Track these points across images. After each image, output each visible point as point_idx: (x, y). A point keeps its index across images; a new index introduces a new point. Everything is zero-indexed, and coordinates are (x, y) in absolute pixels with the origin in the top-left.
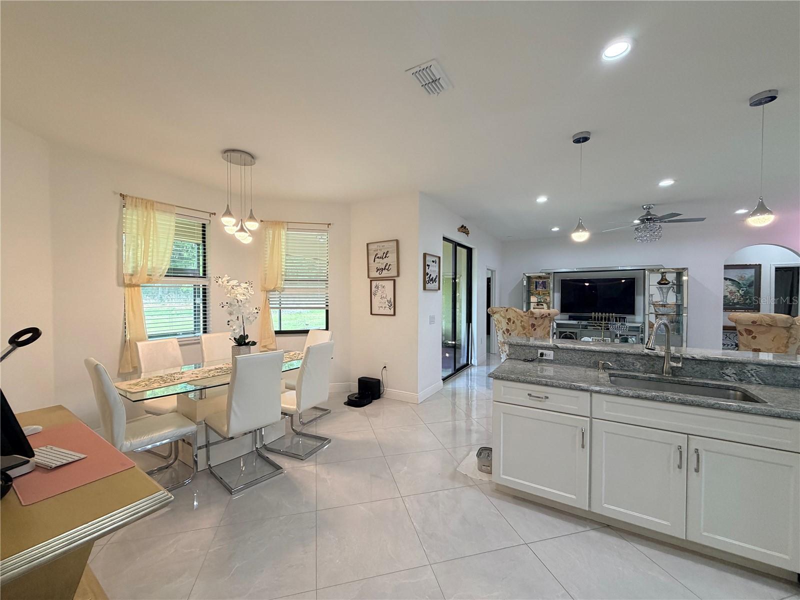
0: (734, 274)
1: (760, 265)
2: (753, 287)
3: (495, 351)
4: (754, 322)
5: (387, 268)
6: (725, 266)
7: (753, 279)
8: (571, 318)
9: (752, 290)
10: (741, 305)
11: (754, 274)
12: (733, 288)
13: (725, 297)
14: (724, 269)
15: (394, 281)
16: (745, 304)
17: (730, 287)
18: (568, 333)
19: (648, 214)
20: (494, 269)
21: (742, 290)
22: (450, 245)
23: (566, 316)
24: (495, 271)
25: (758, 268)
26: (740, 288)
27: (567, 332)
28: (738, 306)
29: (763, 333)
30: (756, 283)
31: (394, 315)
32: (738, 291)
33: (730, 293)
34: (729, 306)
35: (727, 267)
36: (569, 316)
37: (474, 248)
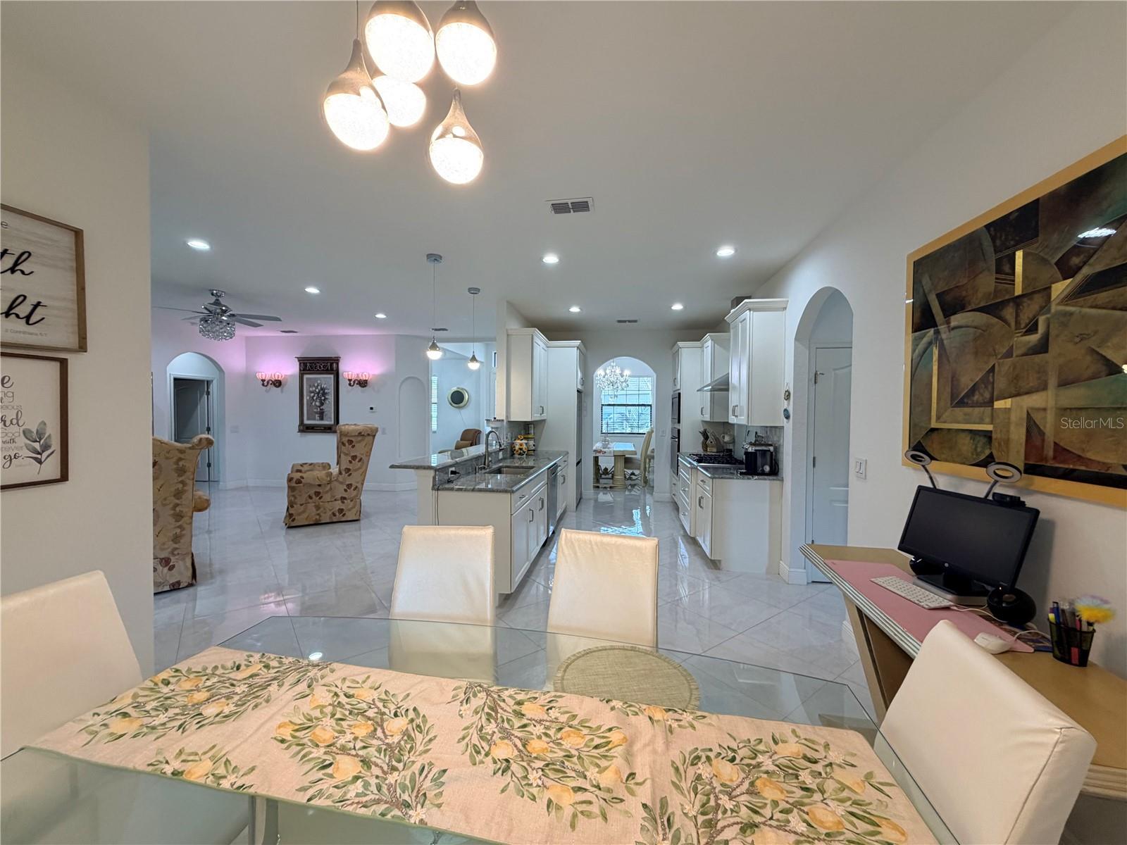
4: (360, 433)
5: (23, 310)
15: (64, 363)
19: (217, 303)
29: (359, 442)
31: (64, 477)
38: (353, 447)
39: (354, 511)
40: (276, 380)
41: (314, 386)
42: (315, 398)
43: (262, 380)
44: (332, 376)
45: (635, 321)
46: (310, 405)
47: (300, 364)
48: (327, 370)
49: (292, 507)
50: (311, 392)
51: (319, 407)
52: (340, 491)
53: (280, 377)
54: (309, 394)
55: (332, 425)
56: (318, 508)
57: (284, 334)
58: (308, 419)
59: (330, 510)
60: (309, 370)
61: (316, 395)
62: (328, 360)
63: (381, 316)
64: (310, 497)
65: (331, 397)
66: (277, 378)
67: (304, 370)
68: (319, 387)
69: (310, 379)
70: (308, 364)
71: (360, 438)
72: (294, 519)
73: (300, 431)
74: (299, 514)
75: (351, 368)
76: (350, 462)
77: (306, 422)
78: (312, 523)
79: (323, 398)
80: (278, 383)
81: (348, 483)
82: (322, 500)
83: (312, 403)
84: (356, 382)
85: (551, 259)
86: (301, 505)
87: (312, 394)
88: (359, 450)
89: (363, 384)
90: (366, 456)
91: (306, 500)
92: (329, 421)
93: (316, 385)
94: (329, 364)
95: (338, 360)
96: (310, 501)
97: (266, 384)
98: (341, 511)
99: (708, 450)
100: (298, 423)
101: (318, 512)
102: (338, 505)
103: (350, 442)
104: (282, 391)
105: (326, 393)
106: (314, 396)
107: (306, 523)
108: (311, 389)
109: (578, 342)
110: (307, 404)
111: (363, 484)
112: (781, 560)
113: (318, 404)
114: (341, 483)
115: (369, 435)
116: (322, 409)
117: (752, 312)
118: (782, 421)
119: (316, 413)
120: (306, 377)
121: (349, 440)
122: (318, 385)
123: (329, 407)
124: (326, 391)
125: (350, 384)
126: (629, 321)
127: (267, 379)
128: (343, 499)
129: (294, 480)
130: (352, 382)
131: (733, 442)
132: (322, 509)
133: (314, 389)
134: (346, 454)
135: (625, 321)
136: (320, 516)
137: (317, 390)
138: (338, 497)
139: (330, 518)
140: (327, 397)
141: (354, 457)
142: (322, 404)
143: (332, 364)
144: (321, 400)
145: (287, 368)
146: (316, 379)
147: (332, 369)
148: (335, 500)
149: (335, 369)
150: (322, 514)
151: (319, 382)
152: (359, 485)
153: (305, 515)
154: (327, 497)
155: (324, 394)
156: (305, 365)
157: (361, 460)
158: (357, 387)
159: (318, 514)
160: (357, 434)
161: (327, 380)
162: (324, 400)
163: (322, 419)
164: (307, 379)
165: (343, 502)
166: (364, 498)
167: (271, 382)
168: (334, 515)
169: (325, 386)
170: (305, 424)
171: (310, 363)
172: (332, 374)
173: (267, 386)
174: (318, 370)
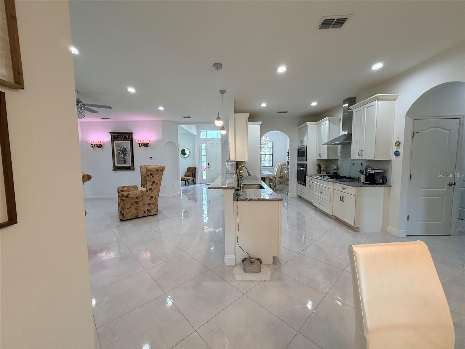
31: (12, 220)
38: (153, 177)
39: (155, 210)
40: (99, 144)
41: (120, 147)
42: (121, 153)
43: (91, 144)
44: (129, 142)
45: (286, 112)
46: (118, 157)
47: (111, 135)
48: (127, 138)
49: (123, 210)
50: (119, 150)
51: (123, 157)
52: (147, 200)
53: (101, 142)
54: (117, 151)
55: (130, 166)
56: (136, 209)
57: (103, 120)
58: (118, 164)
59: (143, 210)
60: (117, 139)
61: (121, 152)
62: (127, 133)
63: (161, 108)
64: (132, 204)
65: (129, 153)
66: (100, 143)
67: (114, 139)
68: (123, 148)
69: (118, 143)
70: (116, 136)
71: (156, 172)
72: (125, 216)
73: (114, 170)
74: (127, 214)
75: (138, 137)
76: (152, 185)
77: (117, 165)
78: (134, 217)
79: (125, 153)
80: (100, 146)
81: (151, 196)
82: (138, 205)
83: (119, 156)
84: (143, 144)
85: (282, 69)
86: (128, 209)
87: (119, 151)
88: (156, 178)
89: (146, 145)
90: (160, 181)
91: (130, 206)
92: (129, 164)
93: (121, 146)
94: (127, 136)
95: (132, 134)
96: (132, 206)
97: (93, 146)
98: (148, 210)
99: (322, 173)
100: (112, 166)
101: (137, 212)
102: (147, 207)
103: (152, 174)
104: (102, 150)
105: (127, 151)
106: (120, 152)
107: (131, 218)
108: (118, 149)
109: (260, 122)
110: (117, 156)
111: (158, 196)
112: (388, 225)
113: (122, 156)
114: (148, 196)
115: (161, 170)
116: (125, 159)
117: (378, 101)
118: (393, 157)
119: (122, 160)
120: (115, 142)
121: (151, 173)
122: (122, 147)
123: (129, 157)
124: (126, 149)
125: (139, 146)
126: (283, 112)
127: (94, 144)
128: (149, 204)
129: (125, 196)
130: (140, 145)
131: (338, 169)
132: (139, 210)
133: (120, 148)
134: (149, 181)
135: (281, 112)
136: (138, 214)
137: (122, 149)
138: (147, 203)
139: (143, 214)
140: (127, 152)
141: (154, 182)
142: (125, 156)
143: (129, 135)
144: (124, 154)
145: (106, 138)
146: (121, 143)
147: (130, 139)
148: (145, 205)
150: (139, 213)
151: (122, 145)
152: (156, 197)
153: (130, 214)
154: (141, 204)
155: (125, 151)
156: (114, 136)
157: (157, 183)
158: (143, 147)
159: (137, 213)
160: (155, 170)
161: (126, 144)
162: (126, 154)
163: (125, 163)
164: (116, 143)
165: (149, 206)
166: (159, 203)
167: (96, 145)
168: (145, 212)
169: (126, 147)
170: (116, 166)
171: (117, 135)
172: (129, 140)
173: (94, 147)
174: (122, 139)
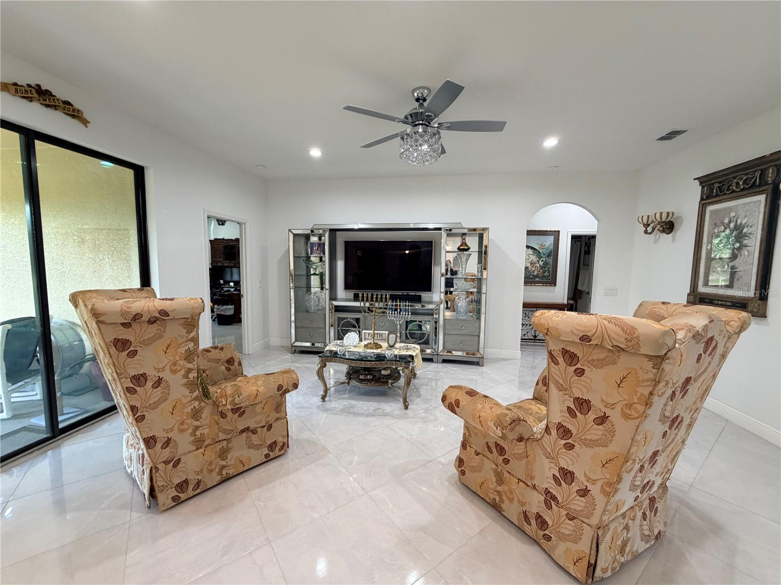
0: (536, 242)
1: (559, 231)
2: (552, 257)
3: (248, 351)
6: (527, 231)
7: (552, 247)
8: (356, 298)
9: (550, 261)
10: (540, 278)
11: (553, 243)
12: (534, 258)
13: (526, 268)
14: (527, 235)
16: (544, 277)
17: (531, 256)
18: (349, 320)
20: (244, 221)
21: (542, 261)
22: (15, 136)
23: (351, 294)
24: (245, 224)
25: (556, 234)
26: (540, 257)
27: (347, 318)
28: (537, 279)
30: (554, 253)
32: (538, 261)
33: (531, 264)
34: (530, 280)
35: (530, 233)
36: (354, 294)
37: (146, 167)
40: (666, 222)
41: (722, 223)
42: (720, 246)
43: (646, 226)
44: (762, 197)
46: (711, 259)
47: (703, 188)
48: (753, 185)
50: (716, 236)
51: (728, 263)
54: (711, 239)
55: (747, 299)
58: (706, 283)
60: (717, 195)
61: (724, 241)
62: (757, 165)
65: (754, 244)
67: (708, 198)
68: (732, 225)
69: (717, 211)
70: (717, 185)
77: (702, 289)
79: (738, 245)
80: (667, 227)
87: (718, 240)
92: (747, 290)
93: (726, 221)
94: (758, 174)
97: (649, 229)
100: (687, 288)
102: (538, 502)
103: (570, 358)
104: (673, 240)
105: (746, 235)
106: (720, 243)
108: (716, 231)
120: (710, 208)
122: (730, 222)
124: (745, 230)
127: (651, 223)
137: (728, 231)
138: (541, 484)
140: (745, 242)
143: (767, 169)
146: (730, 209)
147: (764, 184)
149: (770, 180)
151: (733, 214)
153: (479, 477)
155: (741, 237)
156: (711, 190)
159: (500, 493)
161: (750, 208)
162: (739, 249)
163: (731, 284)
164: (711, 212)
167: (657, 226)
169: (743, 222)
170: (700, 294)
171: (720, 183)
172: (760, 193)
173: (650, 233)
174: (734, 191)
